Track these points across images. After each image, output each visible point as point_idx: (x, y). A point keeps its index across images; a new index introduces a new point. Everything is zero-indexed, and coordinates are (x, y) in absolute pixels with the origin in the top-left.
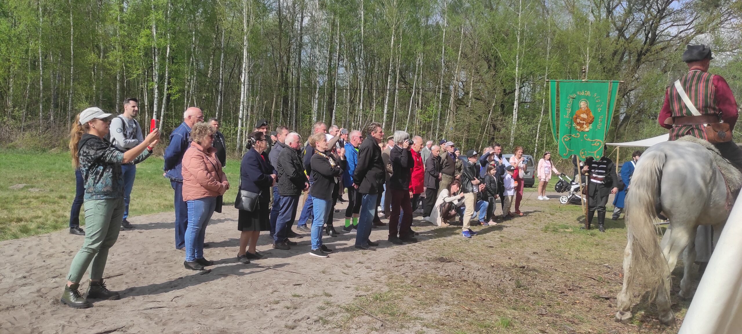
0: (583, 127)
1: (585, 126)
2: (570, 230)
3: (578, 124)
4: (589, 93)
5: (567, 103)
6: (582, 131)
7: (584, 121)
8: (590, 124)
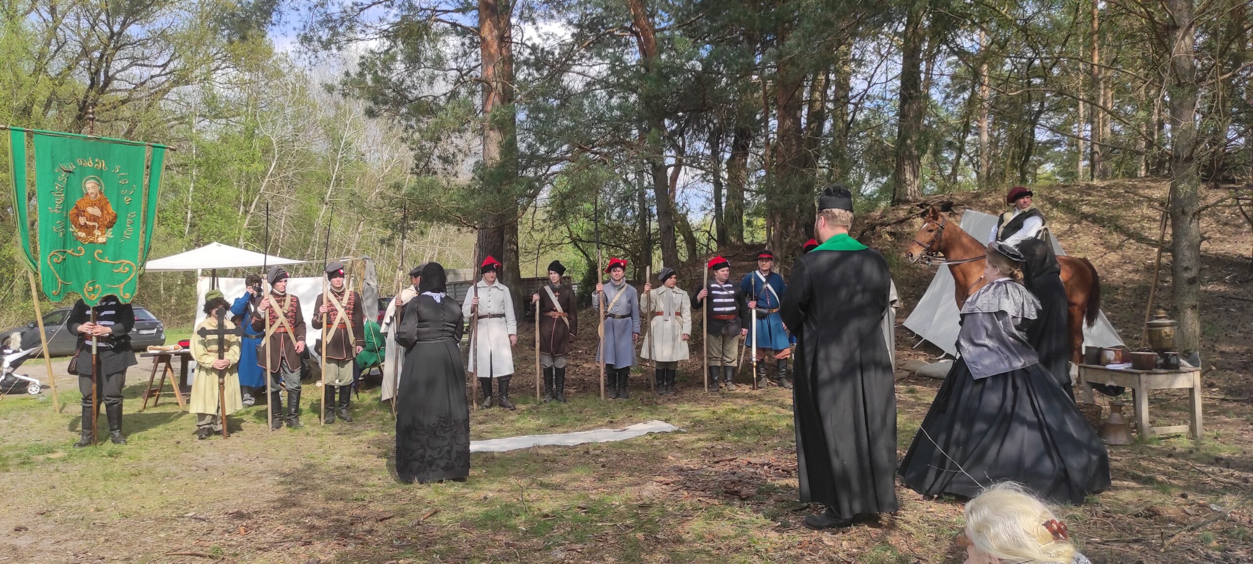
0: (93, 235)
1: (97, 232)
2: (60, 454)
3: (84, 227)
4: (103, 164)
5: (55, 180)
6: (91, 242)
7: (94, 221)
8: (108, 227)
